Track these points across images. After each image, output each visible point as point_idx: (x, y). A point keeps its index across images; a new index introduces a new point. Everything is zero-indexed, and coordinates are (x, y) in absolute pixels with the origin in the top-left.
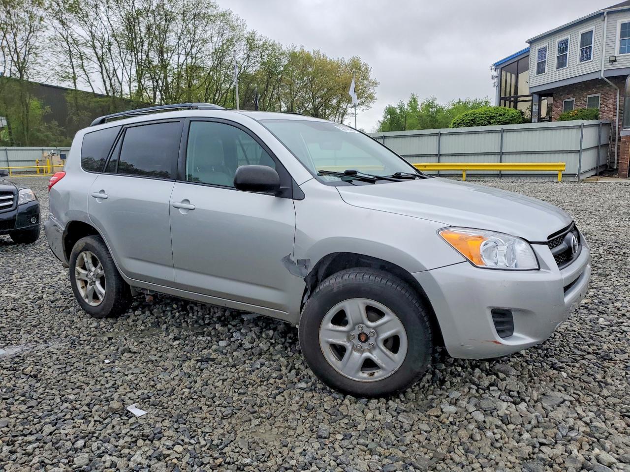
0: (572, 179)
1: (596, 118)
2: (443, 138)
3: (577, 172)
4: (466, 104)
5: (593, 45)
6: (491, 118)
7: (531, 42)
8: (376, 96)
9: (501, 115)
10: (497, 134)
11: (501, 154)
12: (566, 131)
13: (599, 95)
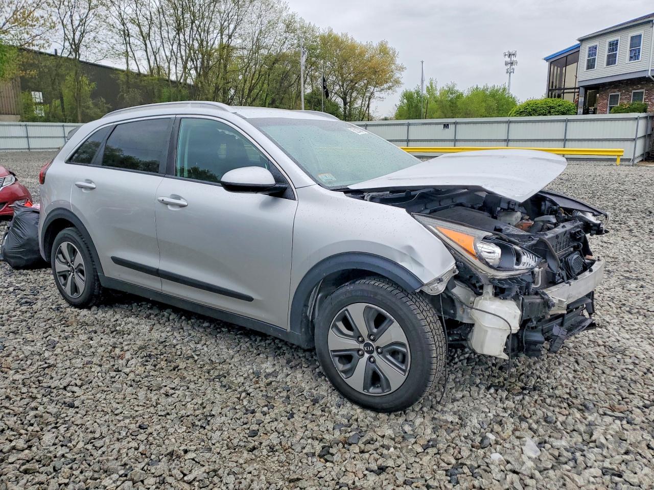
0: (627, 163)
1: (645, 111)
2: (512, 125)
3: (632, 158)
4: (484, 91)
5: (641, 47)
6: (551, 107)
7: (582, 40)
8: (402, 81)
9: (559, 106)
10: (562, 123)
11: (565, 140)
12: (624, 122)
13: (643, 90)
